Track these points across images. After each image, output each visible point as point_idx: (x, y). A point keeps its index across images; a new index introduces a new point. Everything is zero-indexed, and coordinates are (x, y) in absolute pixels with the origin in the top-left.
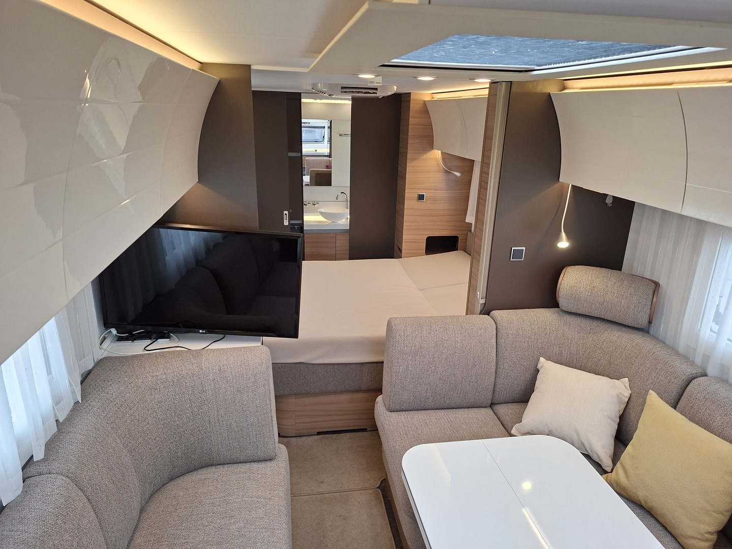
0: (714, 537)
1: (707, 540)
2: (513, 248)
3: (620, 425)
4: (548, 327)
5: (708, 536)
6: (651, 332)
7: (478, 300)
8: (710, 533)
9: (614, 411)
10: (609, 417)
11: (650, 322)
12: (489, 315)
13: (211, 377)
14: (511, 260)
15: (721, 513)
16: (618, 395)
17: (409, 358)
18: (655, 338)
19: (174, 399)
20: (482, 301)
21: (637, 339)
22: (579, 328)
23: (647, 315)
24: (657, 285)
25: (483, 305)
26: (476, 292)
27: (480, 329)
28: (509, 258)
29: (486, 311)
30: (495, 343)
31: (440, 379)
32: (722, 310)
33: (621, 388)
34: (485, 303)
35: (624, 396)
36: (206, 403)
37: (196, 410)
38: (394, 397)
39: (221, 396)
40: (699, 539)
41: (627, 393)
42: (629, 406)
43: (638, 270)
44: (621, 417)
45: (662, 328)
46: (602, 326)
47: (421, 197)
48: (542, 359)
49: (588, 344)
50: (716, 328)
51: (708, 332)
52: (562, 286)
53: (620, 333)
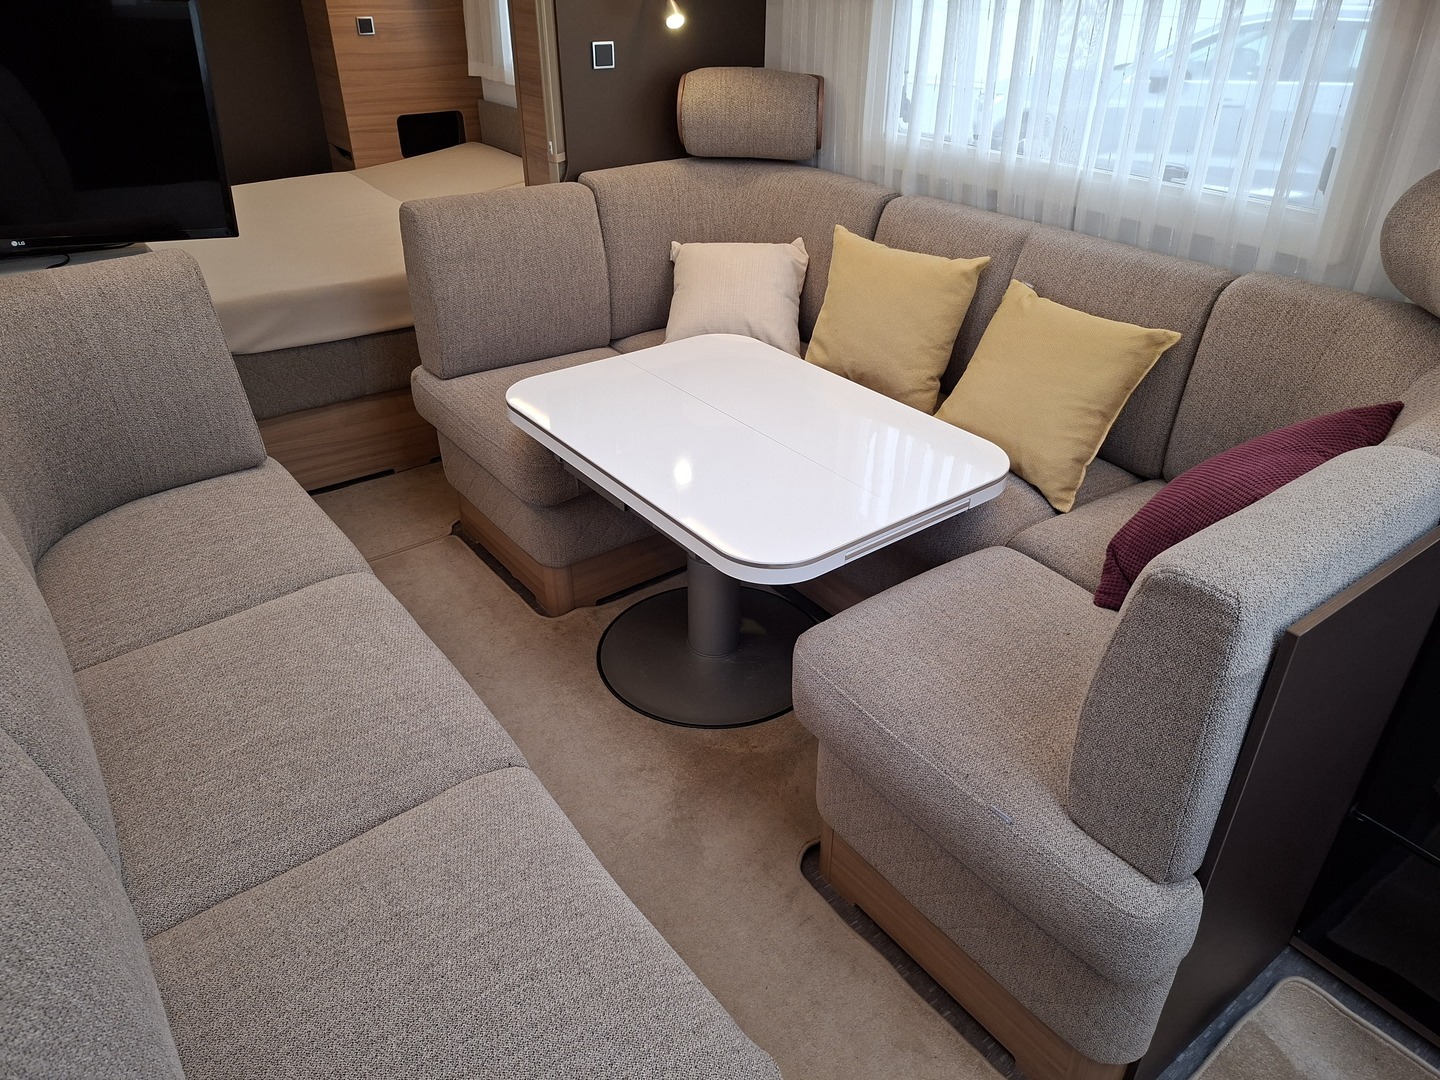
0: (938, 384)
1: (930, 390)
2: (594, 44)
3: (802, 307)
4: (674, 187)
5: (931, 383)
6: (822, 163)
7: (553, 157)
8: (932, 378)
9: (791, 285)
10: (787, 296)
11: (818, 147)
12: (576, 181)
13: (88, 310)
14: (595, 67)
15: (943, 348)
16: (793, 263)
17: (461, 268)
18: (829, 170)
19: (21, 361)
20: (560, 158)
21: (804, 175)
22: (721, 181)
23: (814, 131)
24: (820, 79)
25: (563, 167)
26: (546, 143)
27: (571, 202)
28: (590, 67)
29: (571, 175)
30: (599, 226)
31: (523, 301)
32: (909, 96)
33: (795, 253)
34: (566, 162)
35: (800, 263)
36: (95, 364)
37: (77, 379)
38: (448, 348)
39: (124, 346)
40: (921, 390)
41: (804, 259)
42: (809, 280)
43: (788, 62)
44: (801, 297)
45: (836, 150)
46: (750, 171)
47: (365, 26)
48: (675, 244)
49: (738, 205)
50: (905, 126)
51: (896, 133)
52: (685, 106)
53: (779, 174)
